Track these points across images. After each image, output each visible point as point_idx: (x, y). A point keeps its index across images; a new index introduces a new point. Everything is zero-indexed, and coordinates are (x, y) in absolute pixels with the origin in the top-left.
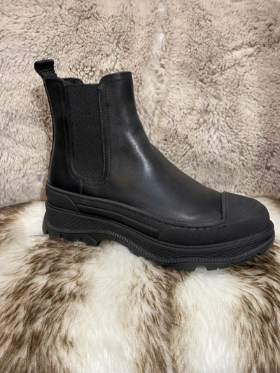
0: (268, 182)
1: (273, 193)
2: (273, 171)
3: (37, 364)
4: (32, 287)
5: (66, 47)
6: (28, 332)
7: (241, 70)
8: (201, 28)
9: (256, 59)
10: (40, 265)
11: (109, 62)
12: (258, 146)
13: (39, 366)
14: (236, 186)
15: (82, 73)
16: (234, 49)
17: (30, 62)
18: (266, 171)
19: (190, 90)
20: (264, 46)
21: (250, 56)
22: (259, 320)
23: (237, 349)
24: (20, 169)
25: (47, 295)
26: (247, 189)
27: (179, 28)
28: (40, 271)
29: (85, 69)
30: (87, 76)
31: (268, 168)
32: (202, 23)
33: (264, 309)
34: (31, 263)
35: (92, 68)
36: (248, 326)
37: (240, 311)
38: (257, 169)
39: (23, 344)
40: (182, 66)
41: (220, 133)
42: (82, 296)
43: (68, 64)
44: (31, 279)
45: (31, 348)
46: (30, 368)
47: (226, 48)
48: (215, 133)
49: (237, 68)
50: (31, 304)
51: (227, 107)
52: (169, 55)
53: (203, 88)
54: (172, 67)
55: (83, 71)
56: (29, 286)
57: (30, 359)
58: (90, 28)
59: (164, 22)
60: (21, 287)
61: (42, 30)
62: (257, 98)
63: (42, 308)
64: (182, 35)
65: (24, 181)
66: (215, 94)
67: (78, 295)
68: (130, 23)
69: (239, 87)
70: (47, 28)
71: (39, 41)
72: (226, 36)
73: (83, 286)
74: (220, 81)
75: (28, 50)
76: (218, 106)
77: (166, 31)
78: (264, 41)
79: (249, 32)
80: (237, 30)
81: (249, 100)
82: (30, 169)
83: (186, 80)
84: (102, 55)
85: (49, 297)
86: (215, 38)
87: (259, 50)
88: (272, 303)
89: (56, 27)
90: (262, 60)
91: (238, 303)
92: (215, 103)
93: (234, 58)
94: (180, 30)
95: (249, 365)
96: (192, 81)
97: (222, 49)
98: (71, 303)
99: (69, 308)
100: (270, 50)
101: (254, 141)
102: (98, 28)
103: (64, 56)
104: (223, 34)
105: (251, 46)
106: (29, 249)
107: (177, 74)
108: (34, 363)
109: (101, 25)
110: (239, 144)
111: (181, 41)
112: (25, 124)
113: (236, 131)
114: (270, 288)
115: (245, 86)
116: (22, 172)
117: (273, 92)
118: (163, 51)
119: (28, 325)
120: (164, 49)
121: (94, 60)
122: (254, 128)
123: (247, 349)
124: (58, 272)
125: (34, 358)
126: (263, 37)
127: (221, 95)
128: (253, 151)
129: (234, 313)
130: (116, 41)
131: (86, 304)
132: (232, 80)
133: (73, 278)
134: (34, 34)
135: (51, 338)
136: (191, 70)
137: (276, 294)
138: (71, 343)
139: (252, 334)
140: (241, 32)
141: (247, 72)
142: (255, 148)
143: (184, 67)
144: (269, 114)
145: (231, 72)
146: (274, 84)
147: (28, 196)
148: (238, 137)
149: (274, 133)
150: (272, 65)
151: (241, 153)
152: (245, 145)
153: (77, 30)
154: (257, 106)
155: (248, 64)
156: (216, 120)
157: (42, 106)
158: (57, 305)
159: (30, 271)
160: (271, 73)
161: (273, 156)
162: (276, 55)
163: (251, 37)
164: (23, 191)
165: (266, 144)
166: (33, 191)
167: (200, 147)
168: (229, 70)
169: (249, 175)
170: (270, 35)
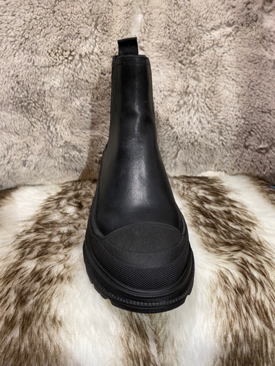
0: (247, 160)
1: (251, 170)
2: (251, 149)
3: (30, 343)
4: (22, 271)
5: (43, 30)
6: (20, 314)
7: (219, 51)
8: (180, 8)
9: (234, 39)
10: (28, 250)
11: (88, 45)
12: (237, 126)
13: (31, 344)
14: (216, 165)
15: (61, 57)
16: (212, 29)
17: (8, 48)
18: (245, 150)
19: (170, 72)
20: (242, 25)
21: (228, 36)
22: (234, 292)
23: (213, 320)
24: (5, 156)
25: (35, 278)
26: (227, 167)
27: (158, 7)
28: (28, 256)
29: (64, 53)
30: (66, 60)
31: (246, 147)
32: (181, 3)
33: (239, 282)
34: (19, 248)
35: (71, 52)
36: (224, 298)
37: (217, 285)
38: (236, 149)
39: (15, 324)
40: (161, 47)
41: (200, 114)
42: (69, 278)
43: (47, 49)
44: (20, 264)
45: (23, 328)
46: (23, 346)
47: (204, 28)
48: (195, 114)
49: (215, 49)
50: (21, 287)
51: (207, 88)
52: (148, 37)
53: (183, 70)
54: (151, 49)
55: (63, 55)
56: (18, 270)
57: (23, 338)
58: (67, 10)
59: (142, 2)
60: (11, 272)
61: (18, 14)
62: (235, 79)
63: (32, 290)
64: (161, 15)
65: (9, 167)
66: (194, 75)
67: (66, 277)
68: (108, 4)
69: (218, 68)
70: (23, 11)
71: (16, 25)
72: (204, 16)
73: (70, 269)
74: (198, 62)
75: (4, 34)
76: (198, 88)
77: (144, 12)
78: (242, 20)
79: (227, 11)
80: (216, 9)
81: (227, 80)
82: (15, 155)
83: (165, 61)
84: (81, 38)
85: (38, 281)
86: (194, 18)
87: (237, 29)
88: (246, 277)
89: (32, 10)
90: (240, 40)
91: (215, 278)
92: (194, 85)
93: (213, 39)
94: (158, 10)
95: (225, 333)
96: (171, 63)
97: (201, 29)
98: (59, 285)
99: (57, 289)
100: (248, 29)
101: (233, 122)
102: (75, 10)
103: (42, 40)
104: (201, 13)
105: (229, 25)
106: (17, 235)
107: (157, 56)
108: (26, 342)
109: (78, 6)
110: (219, 125)
111: (160, 22)
112: (6, 110)
113: (215, 112)
114: (245, 263)
115: (223, 67)
116: (6, 158)
117: (250, 72)
118: (142, 32)
119: (19, 307)
120: (143, 31)
121: (72, 44)
122: (232, 109)
123: (223, 319)
124: (45, 256)
125: (26, 337)
126: (240, 16)
127: (200, 76)
128: (232, 131)
129: (211, 288)
130: (94, 23)
131: (73, 285)
132: (211, 61)
133: (60, 262)
134: (10, 18)
135: (41, 318)
136: (170, 51)
137: (250, 268)
138: (60, 322)
139: (227, 305)
140: (219, 12)
141: (226, 52)
142: (234, 128)
143: (163, 49)
144: (247, 94)
145: (210, 53)
146: (252, 64)
147: (15, 182)
148: (217, 118)
149: (252, 113)
150: (249, 45)
151: (221, 133)
152: (224, 126)
153: (54, 12)
154: (235, 86)
155: (226, 44)
156: (195, 101)
157: (23, 92)
158: (46, 287)
159: (19, 256)
160: (249, 53)
161: (251, 135)
162: (254, 34)
163: (229, 16)
164: (9, 177)
165: (244, 124)
166: (18, 177)
167: (180, 128)
168: (207, 51)
169: (228, 155)
170: (248, 14)
